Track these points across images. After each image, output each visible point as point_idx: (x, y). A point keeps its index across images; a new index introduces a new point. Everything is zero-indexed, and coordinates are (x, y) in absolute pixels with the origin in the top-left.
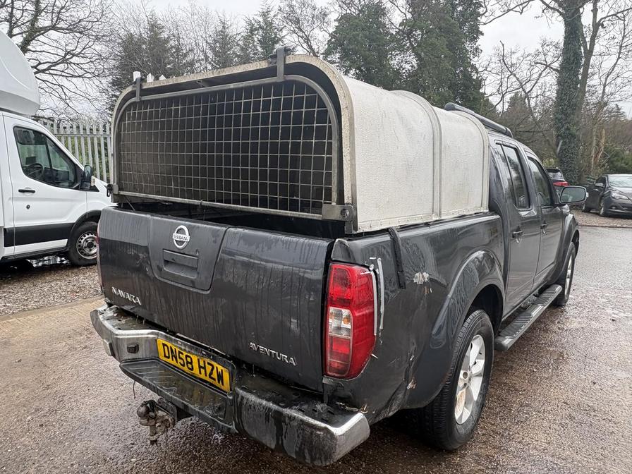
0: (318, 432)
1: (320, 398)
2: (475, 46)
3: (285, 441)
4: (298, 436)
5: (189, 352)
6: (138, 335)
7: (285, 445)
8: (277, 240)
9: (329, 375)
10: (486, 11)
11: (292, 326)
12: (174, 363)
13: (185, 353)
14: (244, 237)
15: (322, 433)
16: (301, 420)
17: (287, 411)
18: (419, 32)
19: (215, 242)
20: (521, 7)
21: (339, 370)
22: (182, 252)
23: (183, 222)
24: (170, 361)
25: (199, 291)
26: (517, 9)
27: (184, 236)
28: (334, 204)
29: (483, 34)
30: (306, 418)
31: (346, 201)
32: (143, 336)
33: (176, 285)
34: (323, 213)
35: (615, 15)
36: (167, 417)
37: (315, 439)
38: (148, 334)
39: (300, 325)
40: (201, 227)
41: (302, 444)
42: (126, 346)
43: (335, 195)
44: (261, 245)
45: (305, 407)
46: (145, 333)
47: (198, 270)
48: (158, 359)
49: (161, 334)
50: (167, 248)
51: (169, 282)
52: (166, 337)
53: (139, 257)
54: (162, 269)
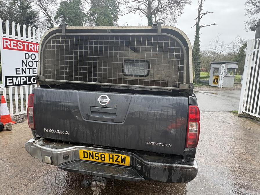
0: (189, 170)
1: (182, 157)
2: (116, 23)
3: (172, 177)
4: (180, 174)
5: (102, 152)
6: (69, 150)
7: (172, 179)
8: (163, 99)
9: (188, 148)
10: (120, 10)
11: (172, 132)
12: (91, 159)
13: (100, 154)
14: (144, 98)
15: (191, 170)
16: (182, 167)
17: (174, 165)
18: (96, 14)
19: (127, 101)
20: (135, 11)
21: (192, 145)
22: (105, 107)
23: (104, 93)
24: (88, 159)
25: (116, 123)
26: (133, 12)
27: (106, 99)
28: (185, 83)
29: (119, 19)
30: (183, 166)
31: (190, 82)
32: (71, 150)
33: (100, 122)
34: (180, 87)
35: (162, 19)
36: (101, 184)
37: (188, 172)
38: (74, 148)
39: (176, 130)
40: (117, 95)
41: (181, 176)
42: (62, 157)
43: (185, 80)
44: (154, 101)
45: (179, 162)
46: (71, 148)
47: (116, 114)
48: (79, 159)
49: (82, 147)
50: (94, 106)
51: (94, 121)
52: (86, 148)
53: (71, 111)
54: (89, 115)
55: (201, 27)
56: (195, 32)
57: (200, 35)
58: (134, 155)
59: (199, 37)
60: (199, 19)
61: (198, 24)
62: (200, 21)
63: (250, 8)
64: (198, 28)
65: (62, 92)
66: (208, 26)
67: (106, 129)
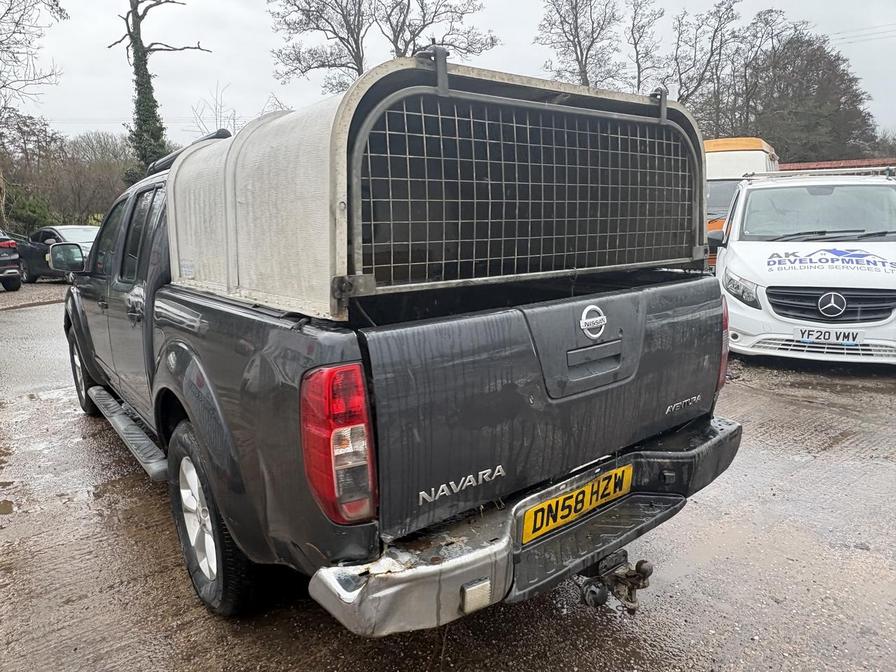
11: (705, 363)
12: (551, 525)
13: (576, 494)
22: (599, 341)
24: (544, 529)
25: (620, 383)
27: (599, 319)
28: (698, 246)
34: (693, 255)
40: (617, 299)
43: (697, 238)
47: (622, 355)
49: (532, 499)
50: (575, 346)
51: (575, 397)
52: (541, 498)
53: (516, 386)
54: (565, 383)
55: (150, 50)
56: (133, 69)
57: (152, 80)
58: (641, 456)
59: (152, 88)
60: (138, 19)
61: (135, 36)
62: (143, 25)
63: (281, 10)
64: (141, 54)
65: (476, 324)
66: (175, 49)
67: (600, 408)
